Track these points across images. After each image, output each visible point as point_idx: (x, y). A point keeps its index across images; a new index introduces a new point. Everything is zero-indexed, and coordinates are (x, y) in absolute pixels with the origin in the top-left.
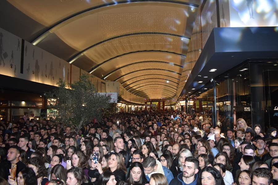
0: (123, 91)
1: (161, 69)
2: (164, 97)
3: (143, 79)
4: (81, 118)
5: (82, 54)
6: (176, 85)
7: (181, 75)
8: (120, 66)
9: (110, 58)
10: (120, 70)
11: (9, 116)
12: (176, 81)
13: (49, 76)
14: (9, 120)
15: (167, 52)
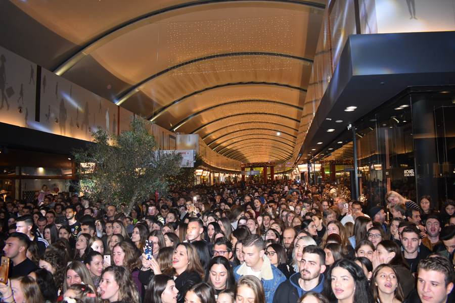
0: (205, 150)
1: (266, 114)
2: (273, 159)
3: (238, 130)
4: (133, 192)
5: (137, 90)
6: (292, 138)
7: (299, 122)
8: (200, 109)
9: (183, 96)
10: (201, 116)
11: (17, 192)
12: (292, 132)
13: (82, 127)
14: (17, 197)
15: (275, 84)
